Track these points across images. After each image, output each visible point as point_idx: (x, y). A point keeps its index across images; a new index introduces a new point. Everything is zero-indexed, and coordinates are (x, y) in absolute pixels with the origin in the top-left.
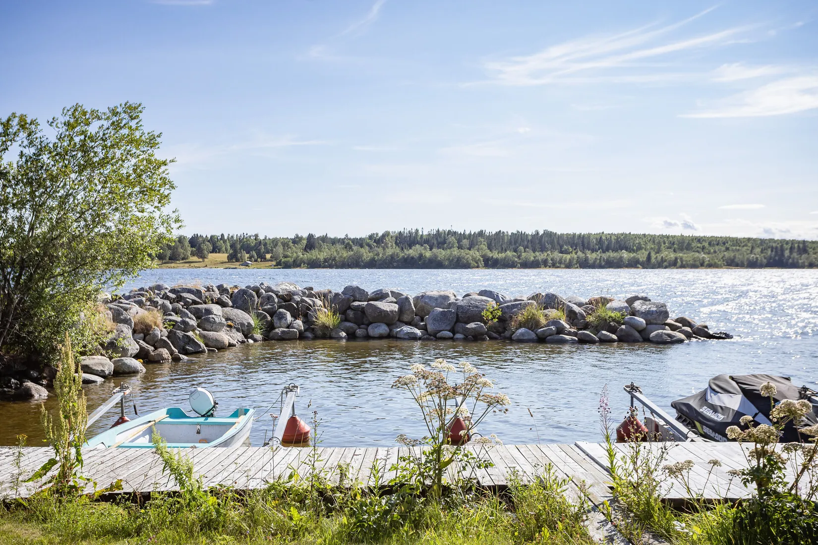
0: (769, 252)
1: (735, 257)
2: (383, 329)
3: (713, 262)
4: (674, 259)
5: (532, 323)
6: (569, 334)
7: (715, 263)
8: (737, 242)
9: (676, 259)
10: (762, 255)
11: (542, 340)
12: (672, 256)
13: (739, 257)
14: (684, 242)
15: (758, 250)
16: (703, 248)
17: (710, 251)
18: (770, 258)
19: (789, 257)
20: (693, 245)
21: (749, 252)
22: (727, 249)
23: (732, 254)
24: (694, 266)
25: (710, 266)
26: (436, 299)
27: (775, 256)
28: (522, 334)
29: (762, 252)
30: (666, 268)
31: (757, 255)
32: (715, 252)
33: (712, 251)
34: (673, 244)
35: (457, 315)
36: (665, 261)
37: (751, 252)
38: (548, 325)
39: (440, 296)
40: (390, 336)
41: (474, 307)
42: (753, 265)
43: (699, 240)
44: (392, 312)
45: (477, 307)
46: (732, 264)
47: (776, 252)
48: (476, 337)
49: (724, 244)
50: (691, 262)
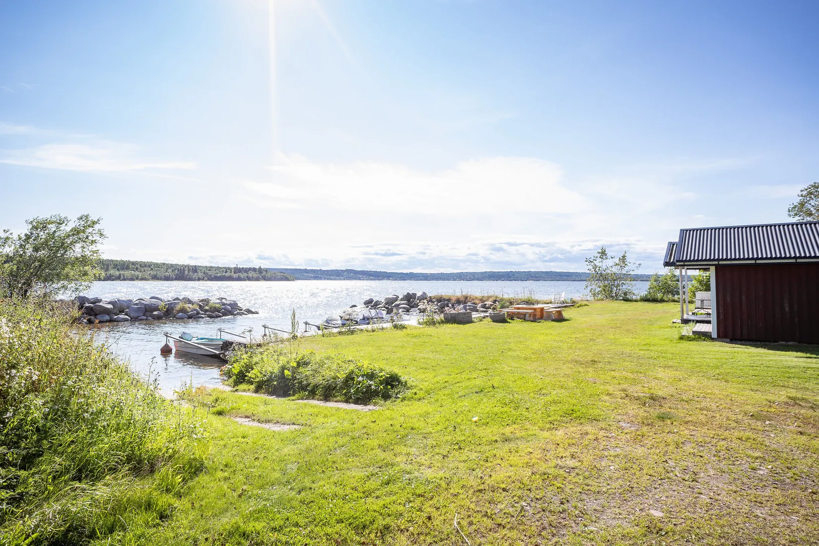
0: (176, 272)
1: (157, 274)
2: (107, 317)
3: (144, 277)
4: (118, 275)
5: (183, 310)
6: (203, 314)
7: (145, 277)
8: (157, 265)
9: (120, 275)
10: (173, 273)
11: (190, 317)
12: (117, 273)
13: (159, 274)
14: (124, 265)
15: (170, 270)
16: (137, 269)
17: (141, 270)
18: (177, 275)
19: (188, 275)
20: (131, 266)
21: (165, 271)
22: (152, 269)
23: (155, 273)
24: (132, 279)
25: (142, 279)
26: (126, 302)
27: (180, 274)
28: (182, 316)
29: (173, 271)
30: (113, 280)
31: (169, 273)
32: (144, 271)
33: (143, 270)
34: (117, 265)
35: (146, 309)
36: (113, 276)
37: (166, 272)
38: (192, 311)
39: (128, 300)
40: (111, 321)
41: (153, 304)
42: (167, 279)
43: (133, 263)
44: (111, 308)
45: (155, 304)
46: (155, 278)
47: (180, 272)
48: (159, 318)
49: (149, 266)
50: (130, 277)
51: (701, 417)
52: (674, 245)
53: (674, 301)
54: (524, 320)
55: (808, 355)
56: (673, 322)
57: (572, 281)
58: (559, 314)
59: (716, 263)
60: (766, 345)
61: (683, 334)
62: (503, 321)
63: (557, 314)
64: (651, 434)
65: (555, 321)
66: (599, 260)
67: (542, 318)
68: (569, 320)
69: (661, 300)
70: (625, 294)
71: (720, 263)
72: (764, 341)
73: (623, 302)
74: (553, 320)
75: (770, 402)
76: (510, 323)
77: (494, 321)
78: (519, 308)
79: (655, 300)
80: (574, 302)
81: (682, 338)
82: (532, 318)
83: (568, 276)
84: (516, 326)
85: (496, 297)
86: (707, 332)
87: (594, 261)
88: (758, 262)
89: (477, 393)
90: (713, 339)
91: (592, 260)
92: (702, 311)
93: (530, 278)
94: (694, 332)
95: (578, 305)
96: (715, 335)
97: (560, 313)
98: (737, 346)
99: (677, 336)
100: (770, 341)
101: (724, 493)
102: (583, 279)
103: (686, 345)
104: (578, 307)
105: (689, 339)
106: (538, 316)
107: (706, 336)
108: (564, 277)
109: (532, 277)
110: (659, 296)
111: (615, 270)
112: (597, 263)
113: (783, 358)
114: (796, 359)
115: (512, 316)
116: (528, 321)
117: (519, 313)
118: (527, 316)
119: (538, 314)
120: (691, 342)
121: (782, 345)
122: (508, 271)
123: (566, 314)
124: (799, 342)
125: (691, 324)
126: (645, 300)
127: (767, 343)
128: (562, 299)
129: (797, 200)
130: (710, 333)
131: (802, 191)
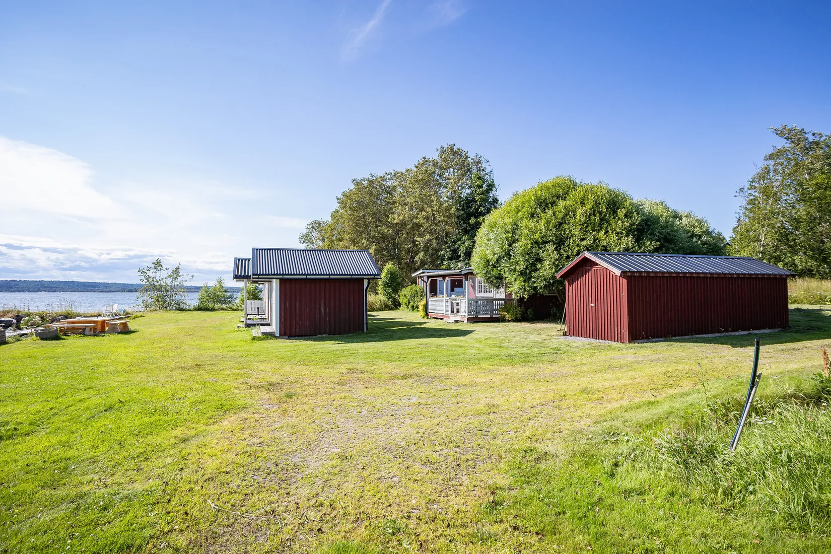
51: (312, 390)
52: (239, 260)
53: (223, 309)
54: (84, 334)
55: (337, 342)
56: (238, 327)
57: (100, 292)
58: (124, 327)
59: (281, 277)
60: (312, 338)
61: (254, 335)
62: (56, 337)
63: (122, 327)
64: (291, 408)
65: (122, 334)
66: (153, 270)
67: (103, 331)
68: (137, 332)
69: (212, 309)
70: (178, 304)
71: (284, 277)
72: (310, 336)
73: (177, 311)
74: (119, 333)
75: (340, 373)
76: (65, 339)
77: (42, 339)
78: (73, 323)
79: (207, 309)
80: (127, 314)
81: (254, 339)
82: (92, 333)
83: (94, 287)
84: (73, 343)
85: (19, 312)
86: (272, 332)
87: (147, 272)
88: (308, 277)
89: (105, 411)
90: (277, 338)
91: (145, 271)
92: (258, 317)
93: (42, 289)
94: (263, 333)
95: (133, 316)
96: (277, 334)
97: (125, 325)
98: (294, 341)
99: (250, 338)
100: (312, 335)
101: (357, 429)
102: (113, 290)
103: (258, 344)
104: (134, 318)
105: (260, 339)
106: (99, 330)
107: (269, 336)
108: (89, 288)
109: (45, 287)
110: (211, 305)
111: (169, 281)
112: (150, 274)
113: (325, 346)
114: (333, 346)
115: (66, 332)
116: (89, 336)
117: (73, 328)
118: (87, 330)
119: (99, 327)
120: (262, 341)
121: (319, 337)
122: (8, 279)
123: (132, 325)
124: (329, 334)
125: (257, 327)
126: (199, 309)
127: (311, 337)
128: (114, 311)
129: (305, 231)
130: (275, 333)
131: (308, 225)
